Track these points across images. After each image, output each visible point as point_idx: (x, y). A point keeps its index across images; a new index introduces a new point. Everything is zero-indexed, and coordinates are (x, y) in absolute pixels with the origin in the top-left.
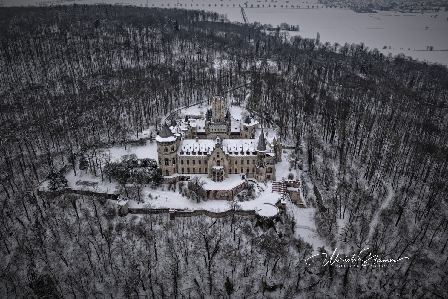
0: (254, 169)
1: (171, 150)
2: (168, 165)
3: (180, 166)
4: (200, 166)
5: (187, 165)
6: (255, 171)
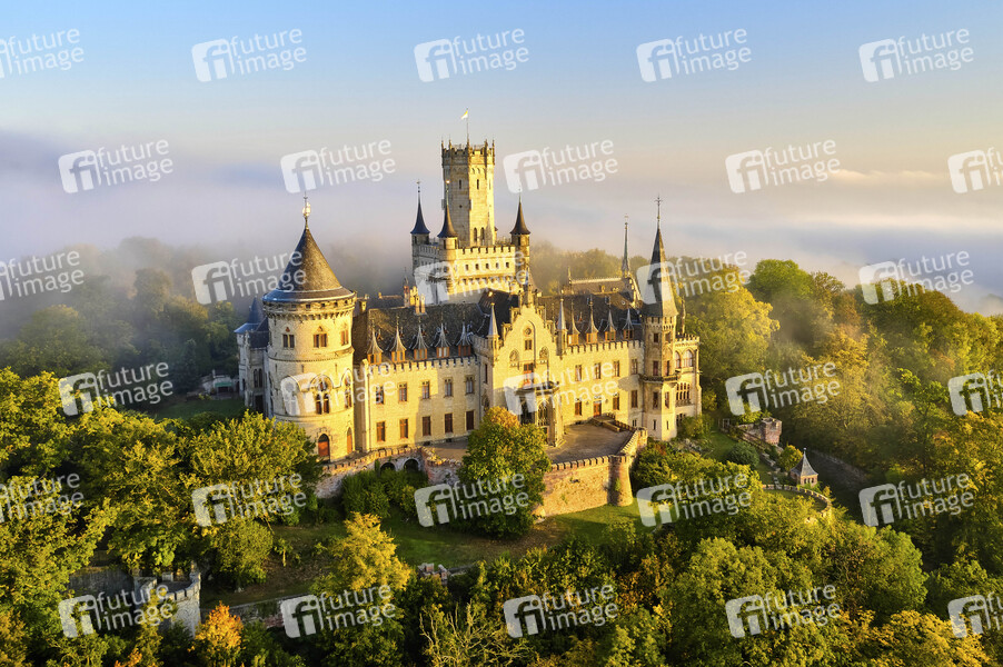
0: (634, 395)
1: (339, 337)
2: (327, 411)
3: (372, 416)
4: (448, 406)
5: (398, 408)
6: (640, 403)
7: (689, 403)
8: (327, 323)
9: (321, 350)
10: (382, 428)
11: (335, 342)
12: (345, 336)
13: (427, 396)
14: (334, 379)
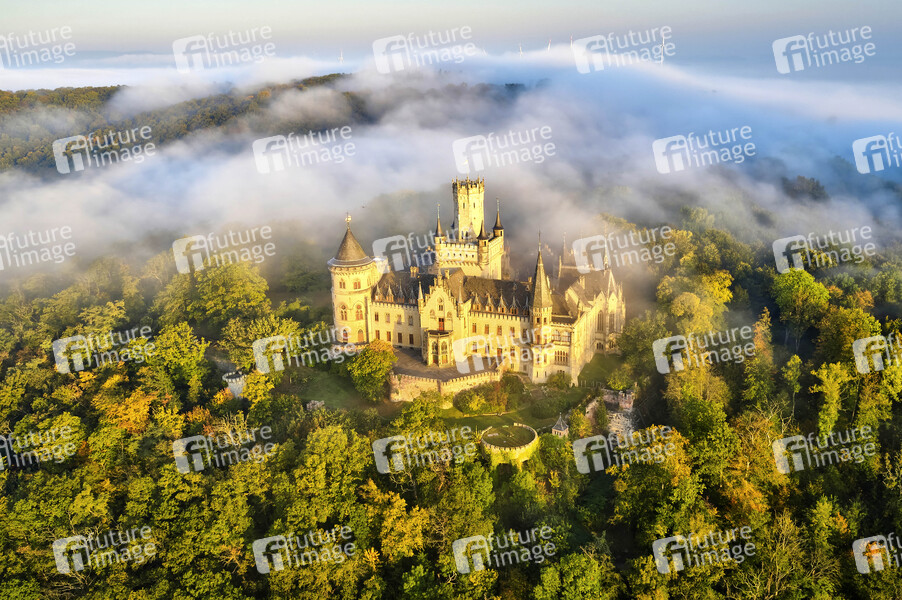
1: (352, 285)
2: (346, 319)
3: (373, 327)
5: (385, 325)
7: (567, 365)
8: (345, 277)
9: (342, 290)
10: (378, 333)
11: (350, 286)
12: (357, 285)
13: (399, 323)
14: (349, 305)
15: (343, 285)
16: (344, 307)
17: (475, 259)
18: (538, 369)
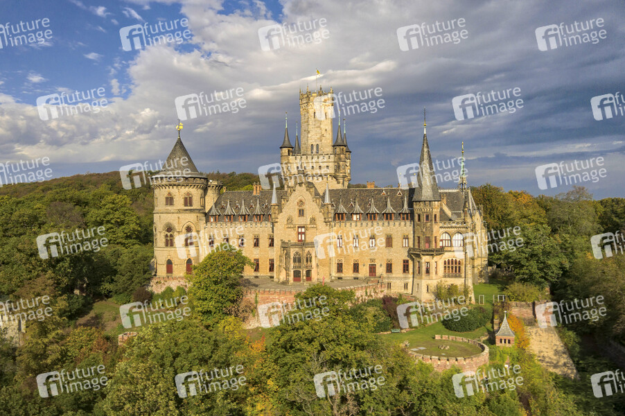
0: (406, 262)
1: (182, 202)
2: (172, 245)
6: (411, 270)
7: (460, 276)
8: (174, 191)
9: (169, 208)
11: (179, 203)
12: (188, 201)
14: (177, 227)
15: (170, 200)
16: (169, 228)
17: (331, 171)
18: (429, 282)
